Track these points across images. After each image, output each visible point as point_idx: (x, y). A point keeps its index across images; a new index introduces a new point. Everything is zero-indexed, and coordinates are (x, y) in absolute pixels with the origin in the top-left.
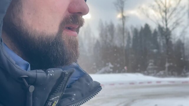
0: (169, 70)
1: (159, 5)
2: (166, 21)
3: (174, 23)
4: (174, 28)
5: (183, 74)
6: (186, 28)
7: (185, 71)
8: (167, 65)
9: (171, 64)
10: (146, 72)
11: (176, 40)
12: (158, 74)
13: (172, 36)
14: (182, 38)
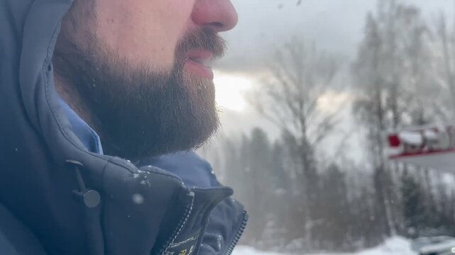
0: (314, 237)
1: (285, 84)
2: (303, 121)
3: (320, 126)
4: (320, 138)
5: (345, 245)
6: (347, 137)
7: (349, 238)
8: (309, 225)
9: (319, 222)
10: (260, 243)
11: (328, 165)
12: (289, 246)
13: (318, 157)
14: (339, 162)
